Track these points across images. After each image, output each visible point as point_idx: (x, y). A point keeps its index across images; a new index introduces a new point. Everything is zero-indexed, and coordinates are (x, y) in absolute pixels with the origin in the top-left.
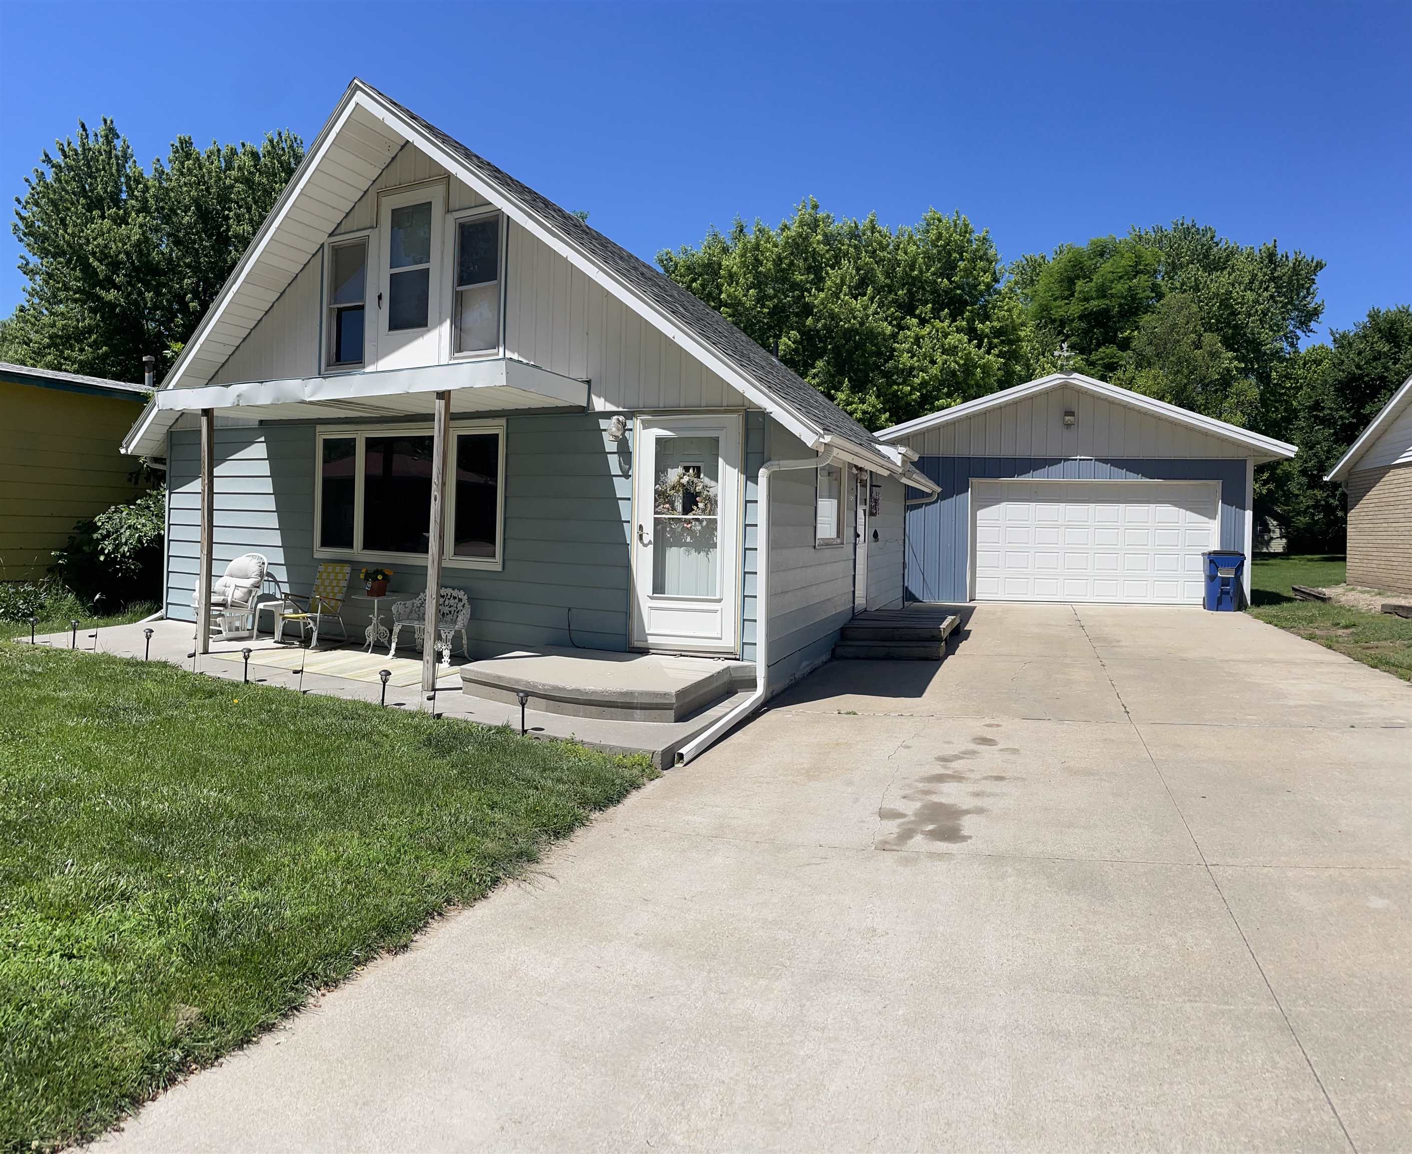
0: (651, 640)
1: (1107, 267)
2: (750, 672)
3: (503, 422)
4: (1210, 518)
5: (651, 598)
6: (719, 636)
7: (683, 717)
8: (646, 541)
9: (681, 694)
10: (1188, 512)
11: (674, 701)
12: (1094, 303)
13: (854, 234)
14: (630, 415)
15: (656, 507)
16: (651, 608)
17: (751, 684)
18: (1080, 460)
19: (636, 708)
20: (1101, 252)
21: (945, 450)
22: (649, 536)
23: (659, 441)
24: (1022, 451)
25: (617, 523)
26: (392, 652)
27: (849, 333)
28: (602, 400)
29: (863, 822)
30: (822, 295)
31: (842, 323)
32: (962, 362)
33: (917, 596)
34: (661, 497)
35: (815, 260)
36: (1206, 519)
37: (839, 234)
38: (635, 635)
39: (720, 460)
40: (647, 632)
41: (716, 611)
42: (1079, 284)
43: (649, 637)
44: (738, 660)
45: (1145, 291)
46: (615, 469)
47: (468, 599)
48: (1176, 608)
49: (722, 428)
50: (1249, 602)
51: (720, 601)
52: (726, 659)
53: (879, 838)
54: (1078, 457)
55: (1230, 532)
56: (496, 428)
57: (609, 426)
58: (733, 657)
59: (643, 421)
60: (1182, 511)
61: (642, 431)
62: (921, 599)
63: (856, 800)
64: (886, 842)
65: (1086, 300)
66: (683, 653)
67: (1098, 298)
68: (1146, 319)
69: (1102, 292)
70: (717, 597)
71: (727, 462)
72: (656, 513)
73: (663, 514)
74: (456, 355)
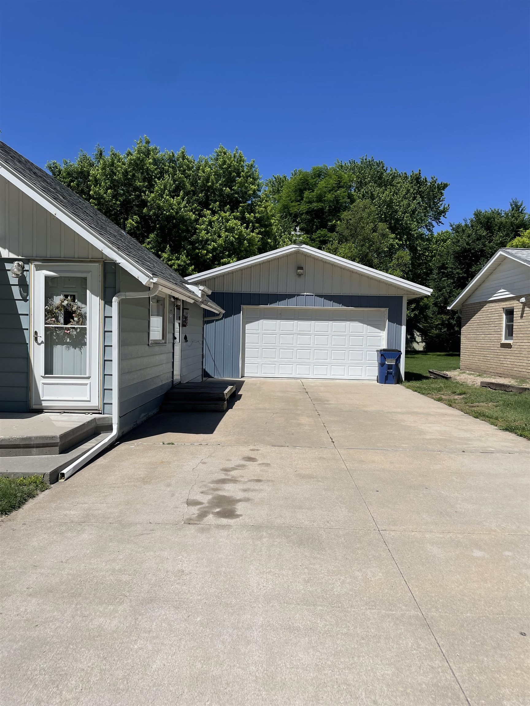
0: (44, 404)
1: (322, 184)
2: (108, 421)
4: (381, 330)
5: (44, 377)
6: (89, 399)
7: (65, 450)
8: (39, 342)
9: (63, 437)
10: (368, 327)
11: (58, 441)
12: (315, 204)
14: (27, 261)
15: (45, 320)
16: (44, 384)
17: (109, 428)
18: (306, 295)
19: (33, 447)
20: (319, 174)
21: (227, 289)
22: (42, 337)
23: (47, 278)
24: (272, 290)
25: (20, 330)
27: (170, 218)
28: (7, 251)
29: (177, 508)
30: (153, 195)
31: (165, 212)
32: (237, 237)
33: (211, 374)
34: (49, 313)
35: (148, 174)
36: (379, 331)
37: (163, 159)
38: (33, 401)
39: (88, 291)
40: (42, 399)
41: (86, 384)
42: (306, 194)
43: (42, 402)
44: (101, 414)
45: (344, 198)
46: (18, 296)
48: (361, 382)
49: (88, 272)
50: (404, 379)
51: (89, 378)
52: (93, 413)
53: (186, 517)
54: (305, 294)
55: (393, 338)
57: (12, 269)
58: (98, 412)
59: (36, 266)
60: (365, 326)
61: (36, 272)
62: (213, 376)
63: (173, 495)
64: (190, 519)
65: (310, 202)
66: (66, 411)
67: (317, 202)
68: (345, 215)
69: (320, 198)
70: (87, 376)
71: (93, 292)
72: (46, 324)
73: (51, 324)
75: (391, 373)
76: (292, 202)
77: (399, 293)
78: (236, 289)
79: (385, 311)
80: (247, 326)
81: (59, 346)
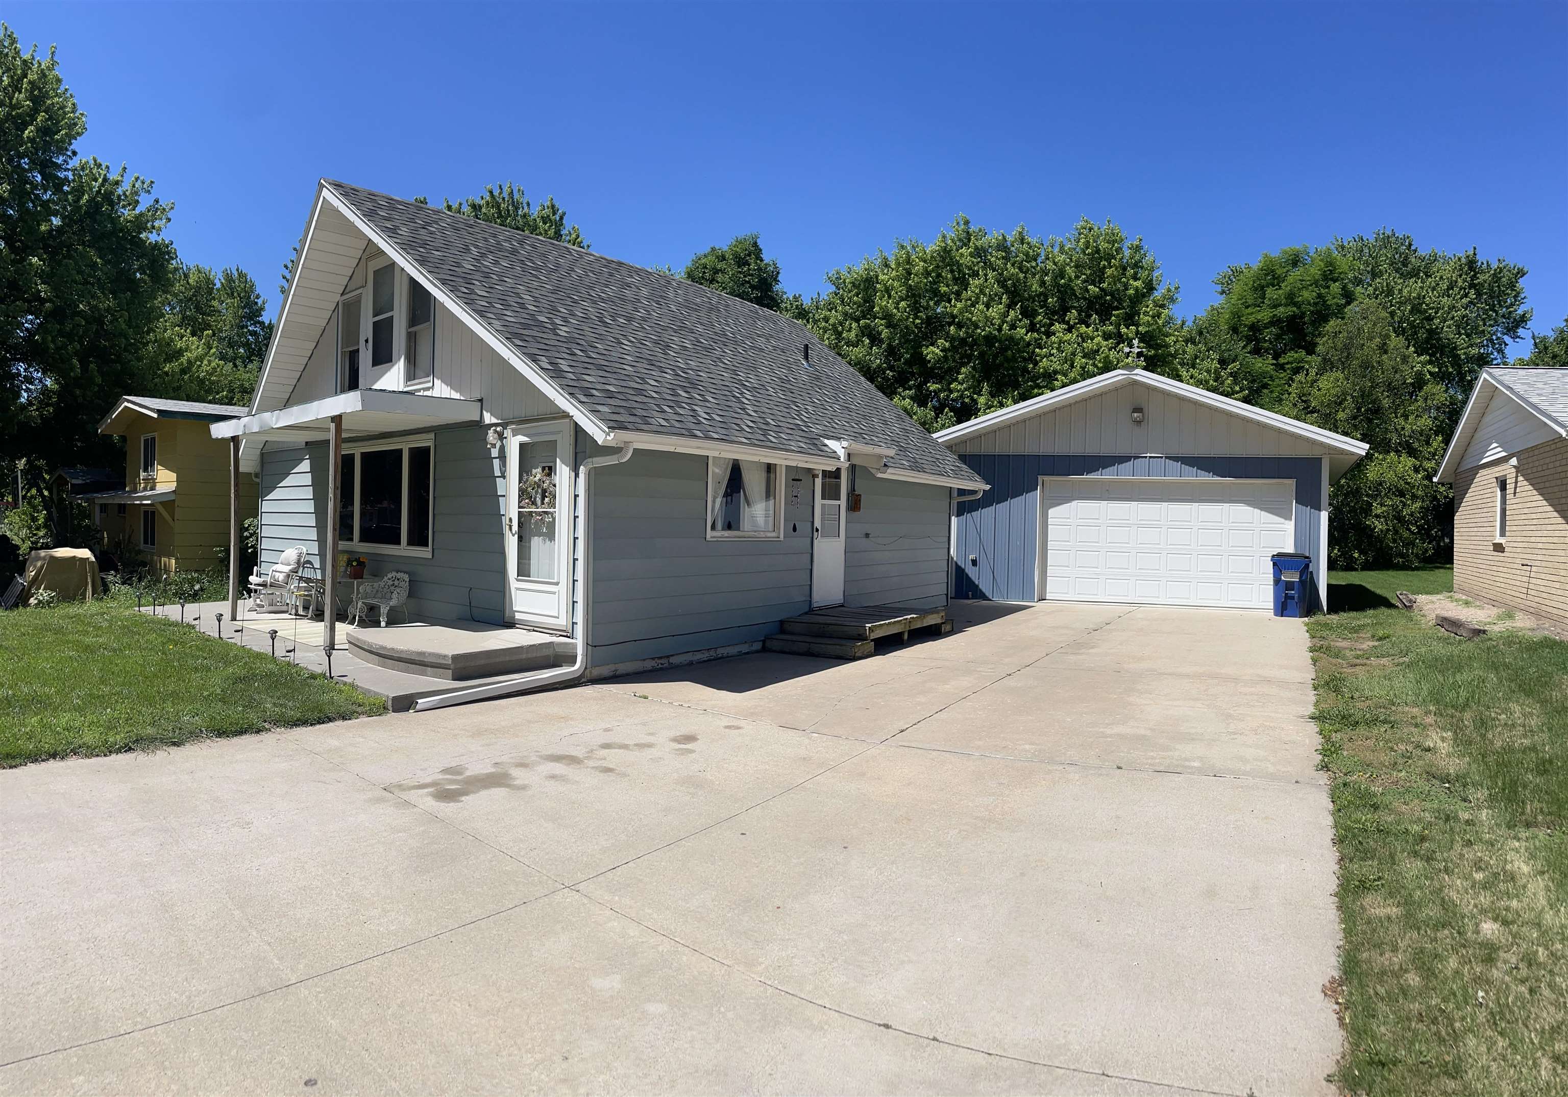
0: (518, 616)
2: (573, 649)
3: (432, 436)
4: (1286, 519)
5: (518, 580)
6: (557, 615)
8: (514, 532)
10: (1263, 513)
11: (450, 662)
14: (504, 425)
15: (519, 502)
16: (517, 589)
17: (572, 660)
18: (1150, 457)
20: (1295, 261)
22: (515, 528)
23: (522, 446)
24: (1091, 449)
25: (497, 516)
28: (489, 414)
33: (987, 594)
34: (522, 493)
36: (1282, 520)
37: (990, 247)
38: (507, 614)
39: (558, 460)
40: (514, 609)
41: (554, 593)
43: (516, 614)
44: (569, 637)
46: (497, 473)
47: (410, 581)
49: (559, 432)
50: (1325, 608)
51: (557, 584)
52: (561, 636)
54: (1148, 455)
55: (1304, 534)
56: (426, 441)
57: (491, 436)
58: (565, 634)
59: (513, 430)
60: (1257, 511)
61: (512, 438)
62: (991, 597)
66: (535, 629)
67: (1286, 305)
69: (1291, 299)
70: (555, 581)
71: (563, 462)
72: (519, 507)
73: (524, 508)
74: (409, 383)
75: (1293, 598)
76: (1247, 307)
77: (1316, 453)
78: (1030, 449)
79: (1291, 483)
80: (1052, 512)
81: (536, 538)
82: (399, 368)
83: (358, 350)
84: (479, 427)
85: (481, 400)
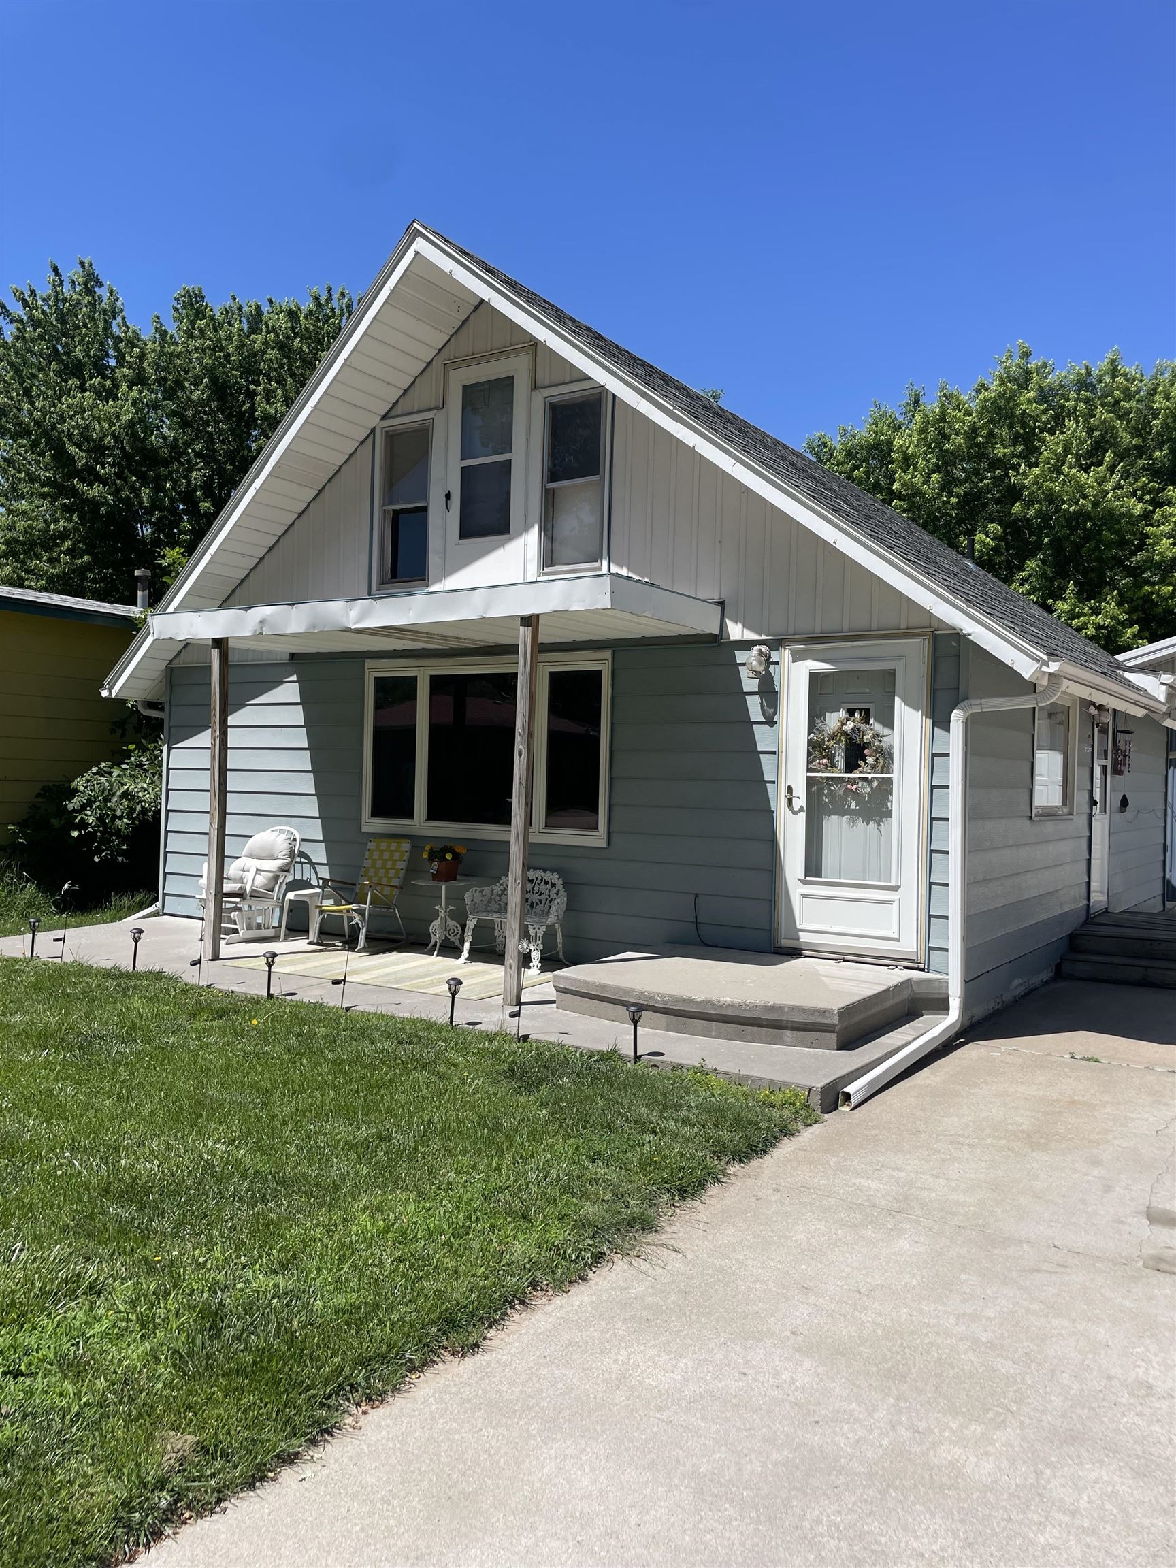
0: (804, 938)
2: (940, 987)
3: (607, 654)
5: (804, 882)
6: (896, 936)
7: (849, 1042)
8: (796, 808)
9: (845, 1012)
11: (836, 1020)
13: (1084, 383)
14: (776, 644)
15: (809, 762)
16: (804, 896)
17: (942, 1005)
19: (786, 1028)
22: (800, 801)
23: (814, 677)
25: (756, 785)
26: (465, 954)
27: (1077, 519)
28: (740, 625)
29: (1122, 1222)
30: (1036, 471)
31: (1065, 506)
34: (817, 749)
35: (1024, 425)
37: (1062, 386)
38: (783, 931)
39: (897, 699)
40: (799, 927)
41: (891, 903)
43: (800, 933)
44: (923, 970)
46: (755, 713)
47: (565, 884)
49: (899, 658)
51: (896, 888)
52: (906, 968)
53: (1148, 1251)
56: (600, 662)
57: (748, 660)
58: (916, 965)
59: (793, 652)
61: (792, 665)
63: (1108, 1189)
64: (1161, 1259)
66: (847, 957)
70: (893, 883)
71: (907, 702)
72: (809, 770)
73: (819, 771)
74: (547, 570)
81: (834, 818)
82: (526, 545)
83: (425, 510)
84: (716, 643)
85: (722, 604)
